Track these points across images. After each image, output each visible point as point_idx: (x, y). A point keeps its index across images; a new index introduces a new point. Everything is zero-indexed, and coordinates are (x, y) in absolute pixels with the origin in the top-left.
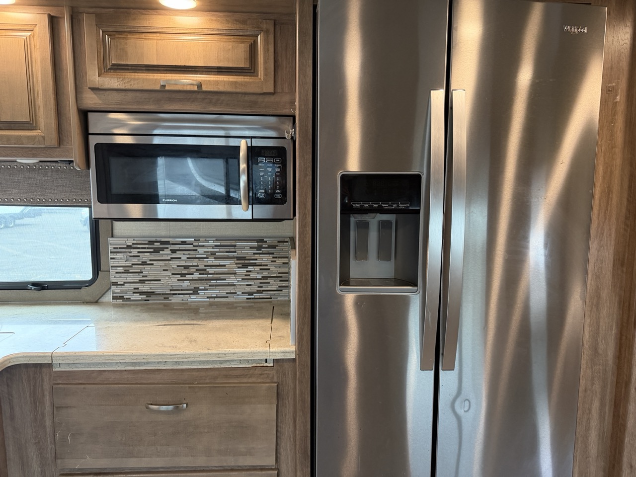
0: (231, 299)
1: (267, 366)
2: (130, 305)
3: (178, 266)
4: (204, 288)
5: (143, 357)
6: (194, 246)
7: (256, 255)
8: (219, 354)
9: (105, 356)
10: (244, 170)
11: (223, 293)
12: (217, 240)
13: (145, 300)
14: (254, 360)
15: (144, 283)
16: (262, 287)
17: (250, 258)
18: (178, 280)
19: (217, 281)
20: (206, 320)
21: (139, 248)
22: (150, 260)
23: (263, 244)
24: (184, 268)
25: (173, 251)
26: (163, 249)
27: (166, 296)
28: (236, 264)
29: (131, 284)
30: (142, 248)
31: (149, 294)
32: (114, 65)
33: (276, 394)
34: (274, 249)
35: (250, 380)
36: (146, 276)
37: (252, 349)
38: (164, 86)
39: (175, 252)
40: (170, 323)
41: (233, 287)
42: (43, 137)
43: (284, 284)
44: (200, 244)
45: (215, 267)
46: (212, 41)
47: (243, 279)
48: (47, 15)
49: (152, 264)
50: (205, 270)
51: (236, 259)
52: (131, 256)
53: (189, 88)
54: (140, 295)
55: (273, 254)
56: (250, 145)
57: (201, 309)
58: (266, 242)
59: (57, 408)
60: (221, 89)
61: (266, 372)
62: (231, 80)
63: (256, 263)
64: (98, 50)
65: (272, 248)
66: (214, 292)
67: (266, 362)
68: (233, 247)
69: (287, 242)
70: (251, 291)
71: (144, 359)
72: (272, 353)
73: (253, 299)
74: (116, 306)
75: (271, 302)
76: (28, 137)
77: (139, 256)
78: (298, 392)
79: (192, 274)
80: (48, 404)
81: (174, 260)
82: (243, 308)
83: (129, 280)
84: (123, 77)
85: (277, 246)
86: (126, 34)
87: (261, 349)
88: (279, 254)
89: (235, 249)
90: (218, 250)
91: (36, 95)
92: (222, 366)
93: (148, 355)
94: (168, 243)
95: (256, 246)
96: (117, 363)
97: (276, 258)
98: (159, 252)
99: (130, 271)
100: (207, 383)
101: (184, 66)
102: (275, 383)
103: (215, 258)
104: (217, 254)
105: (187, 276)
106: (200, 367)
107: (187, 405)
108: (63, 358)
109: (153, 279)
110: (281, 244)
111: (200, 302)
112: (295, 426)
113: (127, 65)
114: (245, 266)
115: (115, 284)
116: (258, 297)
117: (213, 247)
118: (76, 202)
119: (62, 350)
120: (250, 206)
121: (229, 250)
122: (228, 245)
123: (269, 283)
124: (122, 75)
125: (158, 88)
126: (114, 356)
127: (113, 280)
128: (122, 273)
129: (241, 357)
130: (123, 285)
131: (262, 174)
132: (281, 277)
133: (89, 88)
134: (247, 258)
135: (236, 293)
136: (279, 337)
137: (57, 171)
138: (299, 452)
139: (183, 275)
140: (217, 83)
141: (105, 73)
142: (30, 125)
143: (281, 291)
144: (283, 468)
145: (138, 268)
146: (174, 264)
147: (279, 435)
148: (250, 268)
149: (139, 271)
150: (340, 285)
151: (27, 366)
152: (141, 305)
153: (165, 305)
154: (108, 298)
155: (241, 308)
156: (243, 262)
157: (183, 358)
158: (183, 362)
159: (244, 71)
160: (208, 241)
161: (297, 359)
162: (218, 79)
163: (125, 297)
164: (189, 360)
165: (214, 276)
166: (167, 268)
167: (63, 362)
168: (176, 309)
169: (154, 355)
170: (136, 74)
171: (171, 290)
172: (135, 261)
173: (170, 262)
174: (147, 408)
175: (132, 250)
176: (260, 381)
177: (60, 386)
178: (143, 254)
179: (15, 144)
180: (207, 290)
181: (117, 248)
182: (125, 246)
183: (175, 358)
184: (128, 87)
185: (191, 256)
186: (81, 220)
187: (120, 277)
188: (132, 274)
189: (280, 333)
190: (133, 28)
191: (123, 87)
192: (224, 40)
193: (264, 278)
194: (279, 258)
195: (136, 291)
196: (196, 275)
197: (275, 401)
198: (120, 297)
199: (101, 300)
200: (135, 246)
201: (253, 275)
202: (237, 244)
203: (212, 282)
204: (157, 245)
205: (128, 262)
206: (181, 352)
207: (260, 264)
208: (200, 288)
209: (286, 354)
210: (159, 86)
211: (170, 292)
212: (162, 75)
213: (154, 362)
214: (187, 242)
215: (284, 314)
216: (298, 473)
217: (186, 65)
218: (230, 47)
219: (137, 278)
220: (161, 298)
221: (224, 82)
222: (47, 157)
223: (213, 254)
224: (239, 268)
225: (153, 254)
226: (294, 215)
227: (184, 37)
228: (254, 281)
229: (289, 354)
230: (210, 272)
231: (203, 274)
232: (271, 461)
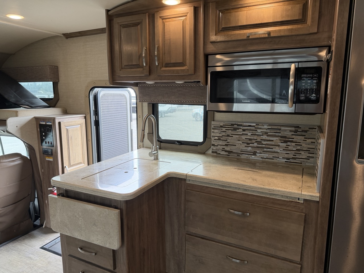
0: (275, 161)
1: (299, 202)
2: (220, 157)
3: (246, 139)
4: (259, 152)
5: (228, 183)
6: (255, 128)
7: (293, 136)
8: (270, 189)
9: (210, 179)
10: (292, 82)
11: (271, 156)
12: (269, 125)
13: (228, 155)
14: (291, 197)
15: (228, 146)
16: (296, 156)
17: (289, 137)
18: (245, 146)
19: (268, 149)
20: (261, 170)
21: (226, 127)
22: (232, 134)
23: (299, 129)
24: (249, 140)
25: (244, 130)
26: (238, 129)
27: (238, 154)
28: (280, 140)
29: (221, 146)
30: (228, 128)
31: (230, 152)
32: (223, 28)
33: (304, 220)
34: (306, 133)
35: (288, 208)
36: (229, 143)
37: (290, 191)
38: (249, 36)
39: (245, 131)
40: (241, 169)
41: (277, 154)
42: (188, 70)
43: (311, 155)
44: (259, 127)
45: (267, 141)
46: (279, 6)
47: (283, 150)
48: (193, 7)
49: (232, 136)
50: (261, 142)
51: (280, 137)
52: (222, 131)
53: (263, 36)
54: (225, 152)
55: (305, 136)
56: (297, 67)
57: (257, 164)
58: (301, 128)
59: (187, 201)
60: (282, 34)
61: (298, 206)
62: (289, 28)
63: (293, 141)
64: (216, 21)
65: (304, 132)
66: (265, 155)
67: (299, 200)
68: (279, 130)
69: (316, 129)
70: (288, 157)
71: (228, 184)
72: (303, 195)
73: (289, 162)
74: (213, 156)
75: (301, 166)
76: (181, 70)
77: (226, 132)
78: (319, 222)
79: (254, 144)
80: (183, 198)
81: (244, 135)
82: (283, 167)
83: (220, 143)
84: (227, 34)
85: (308, 131)
86: (230, 10)
87: (296, 192)
88: (309, 136)
89: (280, 131)
90: (269, 131)
91: (186, 48)
92: (271, 197)
93: (231, 183)
94: (241, 125)
95: (294, 130)
96: (215, 184)
97: (307, 138)
98: (236, 130)
99: (221, 139)
100: (261, 205)
101: (261, 23)
102: (304, 213)
103: (267, 136)
104: (268, 133)
105: (250, 144)
106: (258, 195)
107: (250, 214)
108: (191, 177)
109: (232, 144)
110: (311, 130)
111: (256, 160)
112: (315, 242)
113: (230, 27)
114: (285, 142)
115: (213, 145)
116: (293, 161)
117: (266, 129)
118: (198, 102)
119: (191, 173)
120: (294, 105)
121: (276, 131)
122: (275, 128)
123: (301, 154)
124: (227, 33)
125: (245, 38)
126: (214, 180)
127: (213, 143)
128: (217, 140)
129: (283, 194)
130: (217, 146)
131: (304, 84)
132: (309, 151)
133: (210, 42)
134: (287, 137)
135: (278, 157)
136: (308, 186)
137: (191, 87)
138: (317, 258)
139: (248, 144)
140: (280, 31)
141: (218, 33)
142: (182, 64)
143: (309, 159)
144: (305, 264)
145: (225, 138)
146: (244, 137)
147: (304, 244)
148: (289, 143)
149: (226, 139)
150: (358, 158)
151: (176, 178)
152: (226, 157)
153: (238, 159)
154: (210, 152)
155: (281, 167)
156: (285, 139)
157: (249, 188)
158: (249, 190)
159: (298, 21)
160: (263, 126)
161: (320, 202)
162: (281, 29)
163: (218, 152)
164: (252, 189)
165: (266, 146)
166: (240, 139)
167: (191, 179)
168: (243, 162)
169: (234, 184)
170: (234, 32)
171: (241, 151)
172: (224, 134)
173: (242, 136)
174: (228, 210)
175: (223, 128)
176: (294, 210)
177: (189, 190)
178: (228, 131)
179: (176, 74)
180: (261, 153)
181: (215, 127)
182: (220, 126)
183: (244, 187)
184: (229, 39)
185: (253, 134)
186: (192, 115)
187: (216, 142)
188: (222, 141)
189: (308, 184)
190: (235, 6)
191: (227, 39)
192: (286, 4)
193: (298, 150)
194: (309, 138)
195: (223, 150)
196: (256, 145)
197: (303, 223)
198: (215, 152)
199: (206, 153)
200: (224, 126)
201: (290, 148)
202: (282, 128)
203: (264, 149)
204: (235, 126)
205: (221, 134)
206: (248, 184)
207: (296, 141)
208: (257, 152)
209: (313, 197)
210: (246, 36)
211: (240, 152)
212: (248, 30)
213: (234, 187)
214: (252, 126)
215: (310, 174)
216: (315, 271)
217: (262, 23)
218: (290, 8)
219: (224, 143)
220: (235, 155)
221: (284, 29)
222: (189, 80)
223: (266, 133)
224: (281, 142)
225: (233, 131)
226: (324, 111)
227: (262, 6)
228: (291, 151)
229: (315, 198)
230: (263, 143)
231: (259, 144)
232: (298, 258)
